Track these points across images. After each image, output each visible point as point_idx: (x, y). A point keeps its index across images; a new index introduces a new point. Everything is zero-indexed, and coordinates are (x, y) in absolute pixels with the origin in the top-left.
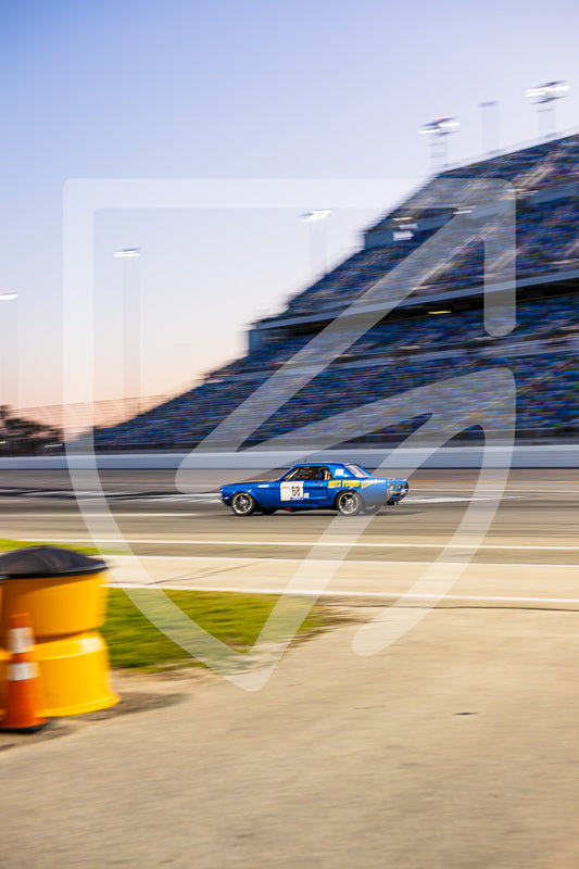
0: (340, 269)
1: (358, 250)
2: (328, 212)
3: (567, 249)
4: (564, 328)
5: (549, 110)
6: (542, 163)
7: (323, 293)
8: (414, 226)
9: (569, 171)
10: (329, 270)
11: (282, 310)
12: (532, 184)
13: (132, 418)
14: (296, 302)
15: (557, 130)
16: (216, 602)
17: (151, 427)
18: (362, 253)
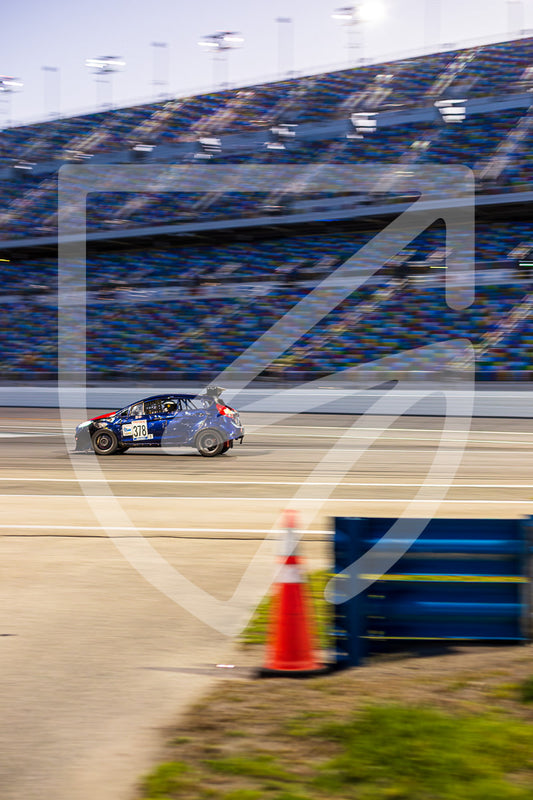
3: (118, 210)
4: (113, 282)
6: (98, 129)
9: (122, 139)
12: (88, 148)
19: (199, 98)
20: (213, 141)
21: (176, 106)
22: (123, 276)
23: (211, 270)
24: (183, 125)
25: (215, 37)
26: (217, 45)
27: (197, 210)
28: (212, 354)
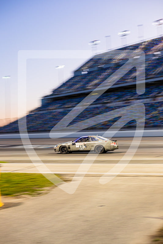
0: (67, 82)
1: (72, 76)
2: (64, 66)
3: (130, 76)
4: (129, 99)
5: (125, 38)
7: (62, 89)
8: (88, 70)
10: (64, 82)
11: (51, 93)
13: (8, 124)
14: (55, 91)
15: (127, 43)
16: (32, 176)
17: (13, 127)
18: (73, 77)
19: (153, 40)
20: (159, 53)
21: (146, 43)
22: (132, 97)
23: (160, 93)
24: (148, 49)
25: (157, 21)
26: (158, 23)
27: (155, 74)
28: (161, 119)
